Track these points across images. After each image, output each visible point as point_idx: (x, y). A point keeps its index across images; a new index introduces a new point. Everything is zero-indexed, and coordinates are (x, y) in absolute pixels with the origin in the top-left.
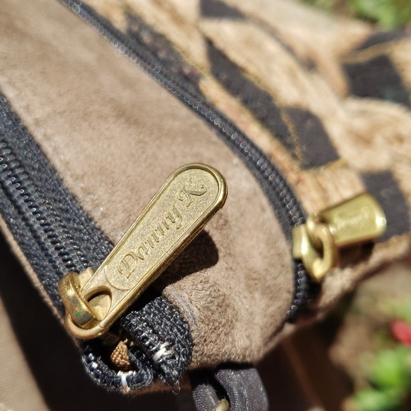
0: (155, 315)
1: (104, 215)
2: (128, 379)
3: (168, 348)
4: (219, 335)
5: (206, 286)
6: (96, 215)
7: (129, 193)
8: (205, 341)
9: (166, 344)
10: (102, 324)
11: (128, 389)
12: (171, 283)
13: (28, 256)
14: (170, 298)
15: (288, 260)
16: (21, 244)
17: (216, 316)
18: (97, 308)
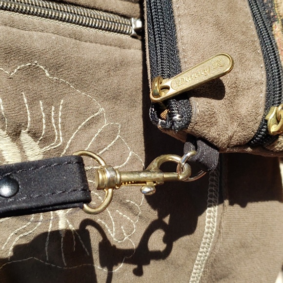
0: (182, 105)
1: (185, 62)
2: (161, 122)
3: (180, 117)
4: (203, 125)
5: (209, 105)
6: (182, 61)
7: (200, 57)
8: (196, 123)
9: (179, 115)
10: (161, 98)
11: (160, 126)
12: (194, 97)
13: (151, 66)
14: (191, 102)
15: (260, 118)
16: (150, 61)
17: (206, 117)
18: (163, 93)
